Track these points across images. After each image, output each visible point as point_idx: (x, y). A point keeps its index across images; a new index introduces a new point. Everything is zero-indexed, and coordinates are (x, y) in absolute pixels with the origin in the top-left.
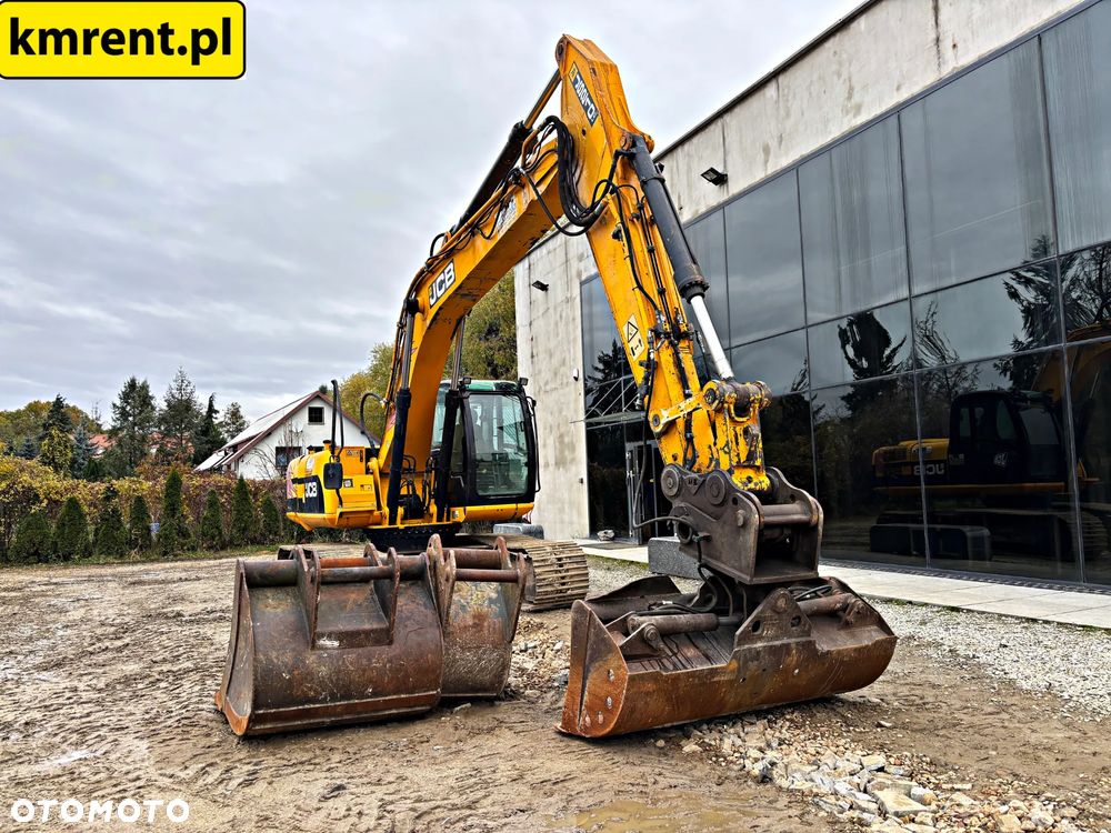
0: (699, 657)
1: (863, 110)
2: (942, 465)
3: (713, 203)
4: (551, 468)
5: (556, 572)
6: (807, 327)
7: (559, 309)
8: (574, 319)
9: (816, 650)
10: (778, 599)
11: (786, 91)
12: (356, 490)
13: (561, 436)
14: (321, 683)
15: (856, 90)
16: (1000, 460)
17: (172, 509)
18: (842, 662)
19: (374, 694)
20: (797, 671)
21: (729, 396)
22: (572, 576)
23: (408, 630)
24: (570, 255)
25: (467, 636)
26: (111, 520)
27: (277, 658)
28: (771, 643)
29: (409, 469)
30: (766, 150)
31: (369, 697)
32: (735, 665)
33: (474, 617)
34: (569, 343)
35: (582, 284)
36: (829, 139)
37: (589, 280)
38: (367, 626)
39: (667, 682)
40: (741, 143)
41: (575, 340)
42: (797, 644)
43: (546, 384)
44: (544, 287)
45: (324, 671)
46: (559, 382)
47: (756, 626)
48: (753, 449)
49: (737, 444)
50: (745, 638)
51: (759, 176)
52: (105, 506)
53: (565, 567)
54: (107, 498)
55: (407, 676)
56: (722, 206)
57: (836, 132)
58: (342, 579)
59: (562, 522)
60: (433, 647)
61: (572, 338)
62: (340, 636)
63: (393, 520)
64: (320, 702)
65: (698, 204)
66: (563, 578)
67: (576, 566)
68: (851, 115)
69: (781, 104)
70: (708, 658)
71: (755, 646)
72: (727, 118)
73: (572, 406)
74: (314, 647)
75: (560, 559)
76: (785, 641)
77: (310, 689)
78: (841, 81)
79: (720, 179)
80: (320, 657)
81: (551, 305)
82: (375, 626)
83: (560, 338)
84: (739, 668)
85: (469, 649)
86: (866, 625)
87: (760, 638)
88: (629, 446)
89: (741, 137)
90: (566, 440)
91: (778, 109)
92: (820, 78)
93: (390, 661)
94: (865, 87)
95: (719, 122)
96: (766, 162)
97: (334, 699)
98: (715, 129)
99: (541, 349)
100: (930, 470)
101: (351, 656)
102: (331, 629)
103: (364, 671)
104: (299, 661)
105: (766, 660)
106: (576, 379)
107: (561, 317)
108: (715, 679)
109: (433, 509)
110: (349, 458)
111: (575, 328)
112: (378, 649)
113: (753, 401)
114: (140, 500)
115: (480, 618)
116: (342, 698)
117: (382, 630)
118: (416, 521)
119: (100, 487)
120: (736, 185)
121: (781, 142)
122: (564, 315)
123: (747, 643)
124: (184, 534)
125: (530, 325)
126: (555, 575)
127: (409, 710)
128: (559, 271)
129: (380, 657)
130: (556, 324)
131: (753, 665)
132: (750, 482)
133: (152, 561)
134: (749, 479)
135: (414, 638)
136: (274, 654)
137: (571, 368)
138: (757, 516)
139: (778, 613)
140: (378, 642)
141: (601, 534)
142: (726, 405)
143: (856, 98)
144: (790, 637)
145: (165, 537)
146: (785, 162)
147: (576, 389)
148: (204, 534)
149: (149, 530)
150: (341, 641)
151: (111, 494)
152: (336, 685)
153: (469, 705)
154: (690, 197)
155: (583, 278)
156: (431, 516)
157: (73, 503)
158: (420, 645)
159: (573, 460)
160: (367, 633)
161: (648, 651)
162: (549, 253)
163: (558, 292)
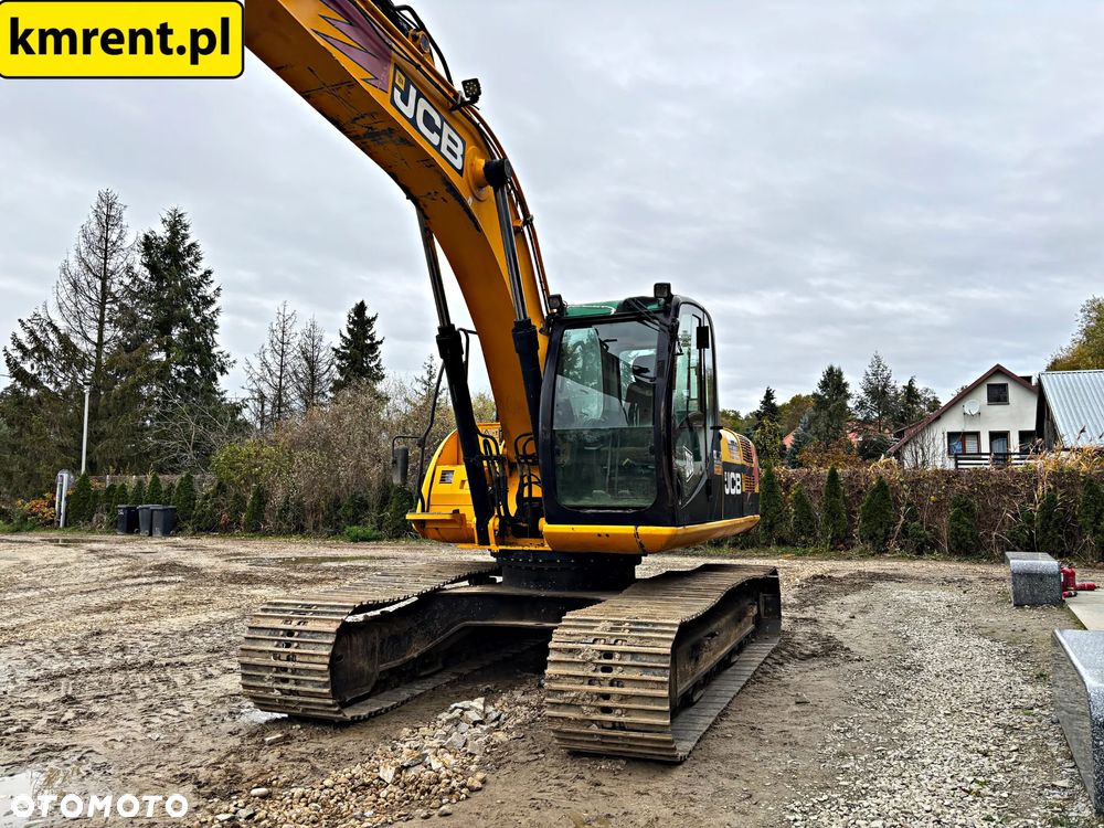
5: (591, 681)
12: (455, 487)
22: (624, 698)
53: (615, 674)
66: (606, 697)
67: (635, 675)
75: (608, 655)
126: (587, 687)
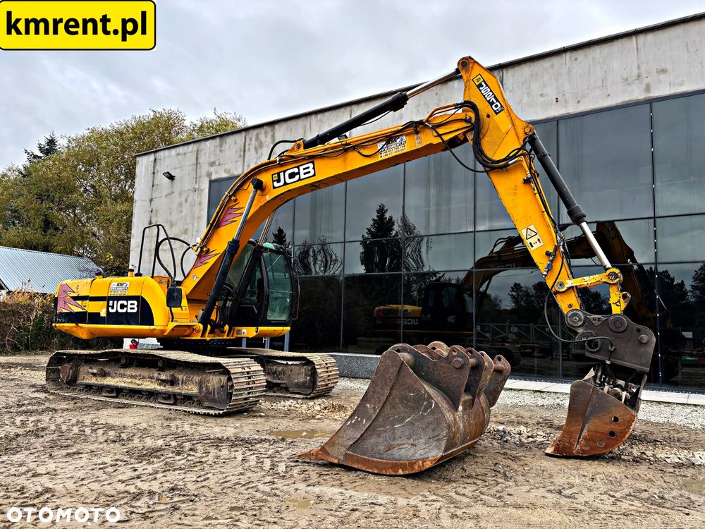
2: (417, 320)
7: (185, 195)
8: (200, 204)
12: (179, 309)
16: (451, 319)
19: (469, 440)
34: (193, 218)
35: (211, 182)
37: (220, 180)
41: (199, 218)
44: (171, 177)
61: (196, 216)
72: (355, 107)
74: (457, 410)
77: (458, 438)
80: (459, 416)
81: (177, 191)
83: (183, 214)
93: (474, 419)
95: (348, 109)
98: (346, 111)
100: (410, 322)
107: (186, 200)
112: (470, 411)
116: (462, 443)
117: (471, 400)
122: (190, 198)
125: (151, 200)
128: (188, 168)
129: (472, 416)
130: (181, 205)
137: (193, 236)
140: (469, 408)
155: (214, 178)
158: (478, 409)
160: (468, 401)
162: (178, 155)
163: (185, 183)
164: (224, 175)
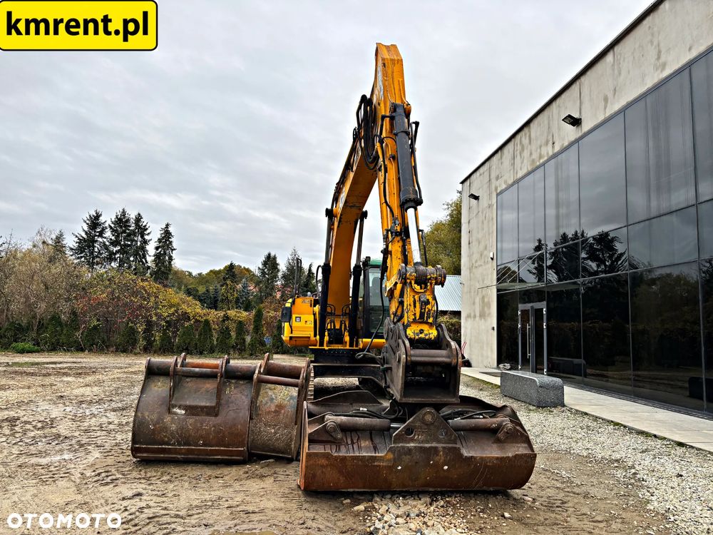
0: (369, 447)
1: (667, 67)
3: (572, 138)
4: (477, 319)
6: (627, 226)
7: (485, 212)
8: (492, 219)
9: (462, 455)
10: (425, 414)
11: (619, 57)
12: (302, 324)
13: (483, 297)
14: (172, 433)
15: (662, 53)
17: (257, 328)
18: (486, 466)
19: (204, 445)
20: (446, 467)
21: (410, 275)
23: (231, 409)
24: (492, 177)
25: (269, 417)
26: (225, 333)
27: (148, 416)
28: (422, 445)
29: (331, 313)
30: (606, 99)
31: (201, 446)
32: (391, 456)
33: (277, 406)
34: (489, 234)
35: (497, 195)
36: (646, 88)
37: (502, 192)
38: (203, 404)
39: (336, 460)
40: (590, 96)
41: (492, 232)
42: (444, 448)
43: (476, 262)
44: (476, 198)
45: (174, 427)
46: (483, 261)
47: (409, 431)
48: (423, 311)
49: (415, 307)
50: (399, 438)
51: (601, 118)
52: (222, 325)
54: (224, 321)
55: (224, 437)
56: (577, 141)
57: (650, 83)
58: (188, 374)
59: (482, 356)
60: (242, 422)
61: (491, 231)
62: (186, 408)
63: (322, 344)
64: (170, 445)
65: (563, 139)
68: (659, 71)
69: (616, 67)
70: (375, 449)
71: (408, 445)
72: (583, 79)
73: (490, 276)
74: (169, 412)
76: (434, 445)
77: (165, 436)
78: (653, 47)
79: (575, 122)
80: (173, 418)
81: (480, 210)
82: (208, 405)
83: (484, 231)
84: (394, 459)
85: (270, 426)
86: (517, 442)
87: (412, 440)
88: (521, 307)
89: (590, 92)
90: (486, 300)
91: (613, 70)
92: (640, 46)
93: (214, 426)
94: (668, 50)
95: (578, 83)
96: (605, 108)
97: (179, 444)
98: (575, 87)
99: (474, 238)
101: (191, 420)
102: (182, 403)
103: (198, 430)
104: (160, 420)
105: (417, 456)
106: (492, 259)
107: (485, 217)
108: (376, 464)
109: (347, 339)
110: (304, 304)
111: (493, 224)
112: (208, 418)
113: (430, 279)
114: (240, 322)
115: (280, 407)
116: (185, 445)
117: (211, 407)
118: (337, 345)
119: (221, 314)
120: (586, 126)
121: (615, 94)
122: (487, 215)
123: (402, 443)
124: (263, 344)
125: (469, 222)
127: (230, 458)
128: (485, 186)
129: (209, 423)
130: (483, 222)
131: (406, 458)
132: (421, 333)
133: (244, 358)
134: (421, 331)
135: (232, 414)
136: (146, 414)
137: (490, 252)
138: (404, 356)
139: (427, 425)
140: (208, 414)
141: (501, 366)
142: (408, 281)
143: (663, 59)
144: (439, 442)
145: (252, 345)
146: (617, 107)
147: (492, 266)
148: (274, 345)
149: (244, 340)
150: (186, 411)
151: (226, 318)
152: (181, 436)
153: (272, 460)
154: (559, 135)
155: (498, 191)
156: (346, 343)
157: (207, 322)
158: (234, 419)
159: (489, 314)
160: (202, 408)
161: (330, 439)
162: (480, 175)
163: (484, 201)
164: (504, 186)
